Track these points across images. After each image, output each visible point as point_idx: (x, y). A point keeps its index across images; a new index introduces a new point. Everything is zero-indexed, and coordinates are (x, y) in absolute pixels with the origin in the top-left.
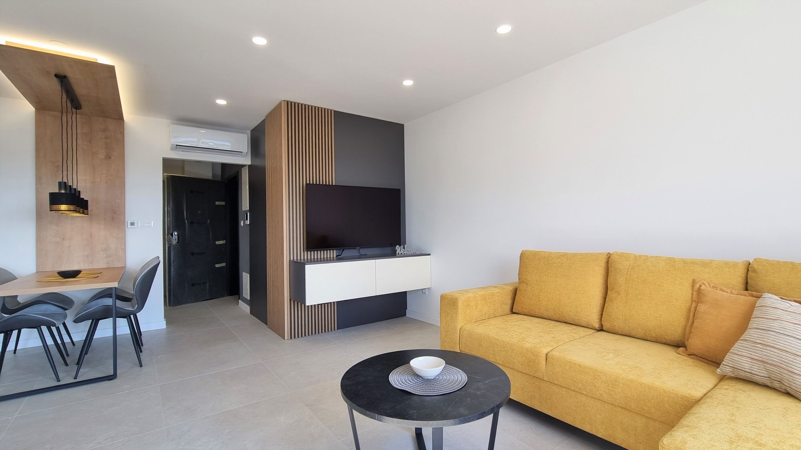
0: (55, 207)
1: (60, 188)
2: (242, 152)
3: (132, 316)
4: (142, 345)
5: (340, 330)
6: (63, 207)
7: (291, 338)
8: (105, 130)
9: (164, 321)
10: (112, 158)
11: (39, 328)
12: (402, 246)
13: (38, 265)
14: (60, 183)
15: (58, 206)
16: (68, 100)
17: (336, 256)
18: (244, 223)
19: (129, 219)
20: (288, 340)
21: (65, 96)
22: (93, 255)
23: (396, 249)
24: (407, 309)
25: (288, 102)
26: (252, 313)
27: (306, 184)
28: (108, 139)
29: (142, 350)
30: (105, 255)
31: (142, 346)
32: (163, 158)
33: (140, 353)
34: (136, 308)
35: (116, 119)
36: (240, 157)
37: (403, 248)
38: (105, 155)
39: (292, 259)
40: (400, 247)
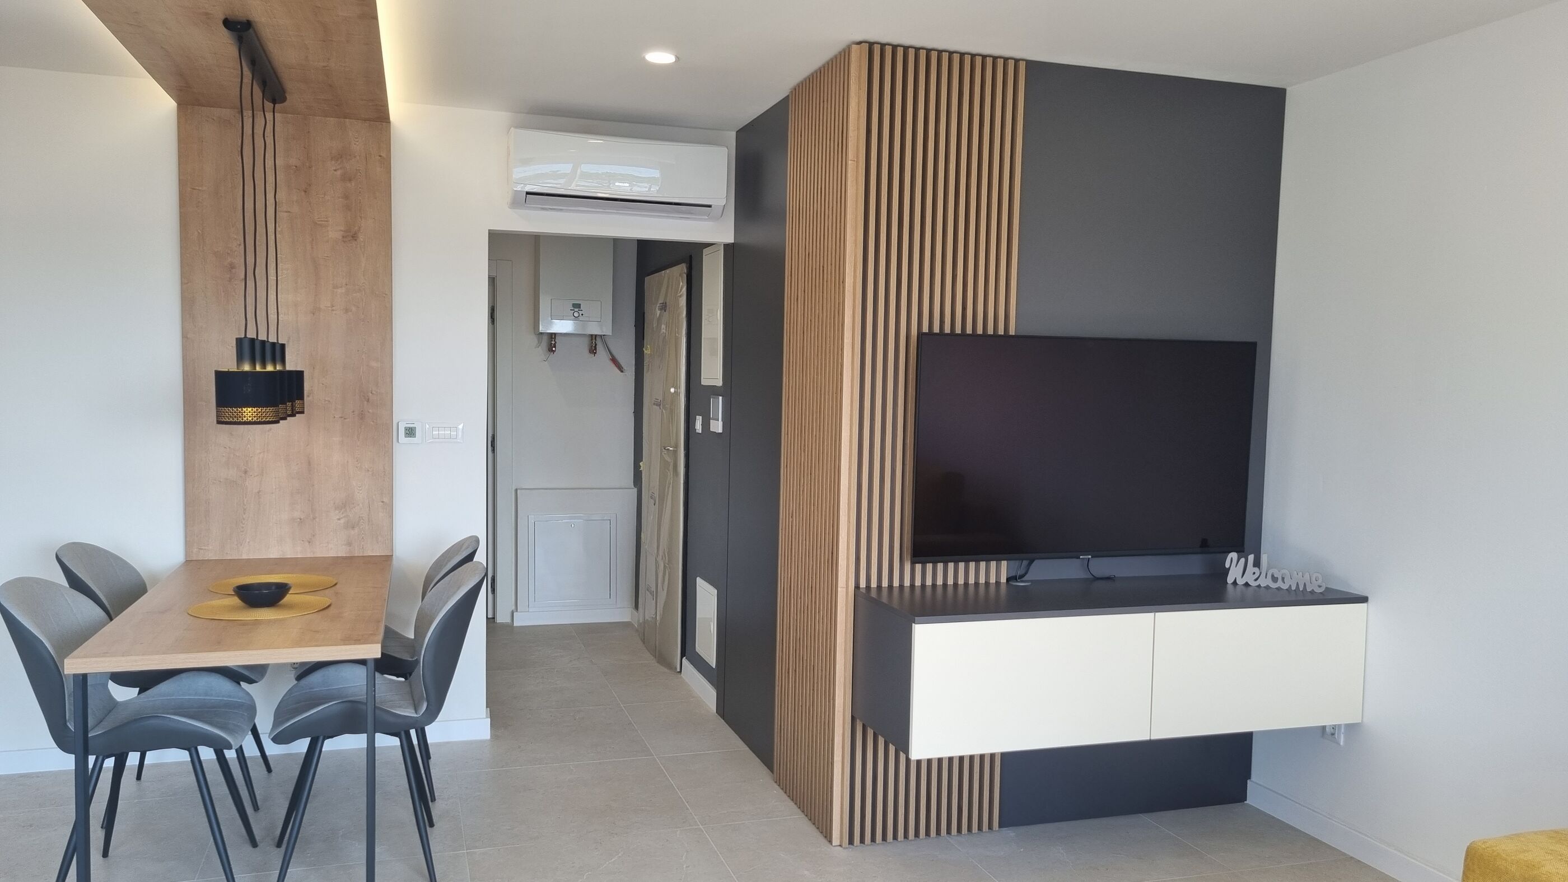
0: (229, 412)
1: (240, 358)
2: (710, 206)
3: (413, 732)
4: (433, 799)
5: (1010, 833)
6: (249, 413)
7: (851, 842)
8: (342, 155)
9: (487, 717)
10: (361, 237)
11: (193, 750)
12: (1251, 558)
13: (188, 544)
14: (239, 341)
15: (235, 409)
16: (254, 82)
17: (1008, 580)
18: (706, 424)
19: (402, 415)
20: (840, 846)
21: (247, 73)
22: (314, 518)
23: (1227, 565)
24: (1250, 778)
25: (871, 44)
26: (722, 710)
27: (920, 335)
28: (350, 180)
29: (435, 819)
30: (342, 521)
31: (432, 801)
32: (489, 230)
33: (428, 828)
34: (422, 712)
35: (369, 120)
36: (705, 220)
37: (1254, 566)
38: (342, 229)
39: (863, 584)
40: (1243, 560)
